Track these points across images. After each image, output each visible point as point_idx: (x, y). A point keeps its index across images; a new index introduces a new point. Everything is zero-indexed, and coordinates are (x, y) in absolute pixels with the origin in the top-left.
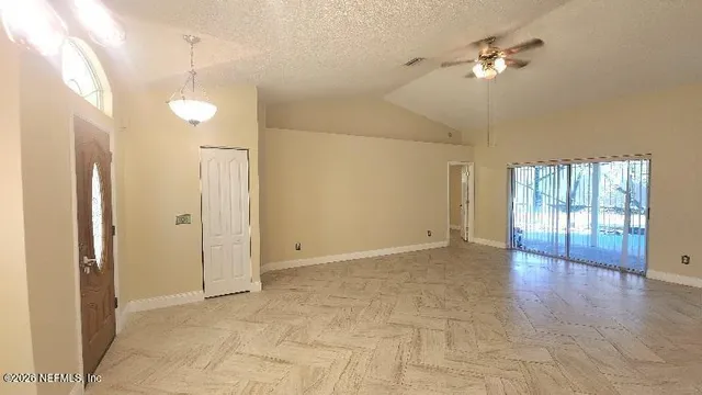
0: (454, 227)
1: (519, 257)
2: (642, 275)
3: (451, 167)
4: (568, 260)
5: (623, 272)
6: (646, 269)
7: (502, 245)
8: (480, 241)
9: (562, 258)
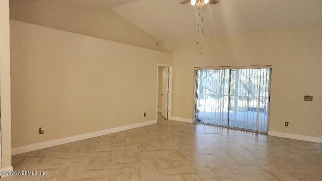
0: (160, 110)
1: (199, 127)
2: (266, 134)
3: (159, 67)
4: (228, 128)
5: (257, 133)
6: (268, 130)
7: (191, 121)
8: (176, 119)
9: (225, 127)
